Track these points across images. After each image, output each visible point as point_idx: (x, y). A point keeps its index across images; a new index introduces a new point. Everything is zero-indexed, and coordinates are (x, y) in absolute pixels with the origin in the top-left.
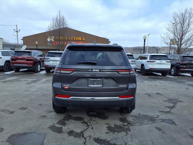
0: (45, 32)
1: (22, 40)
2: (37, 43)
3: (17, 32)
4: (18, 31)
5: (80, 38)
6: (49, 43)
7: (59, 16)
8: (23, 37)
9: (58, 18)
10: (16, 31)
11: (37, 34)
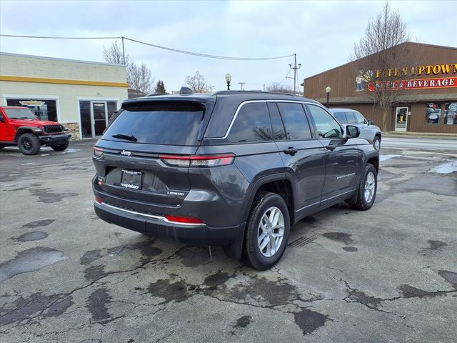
0: (347, 63)
1: (302, 85)
2: (328, 89)
3: (295, 68)
4: (298, 66)
5: (447, 66)
6: (360, 89)
7: (383, 17)
8: (305, 80)
9: (383, 21)
10: (293, 66)
11: (333, 70)
